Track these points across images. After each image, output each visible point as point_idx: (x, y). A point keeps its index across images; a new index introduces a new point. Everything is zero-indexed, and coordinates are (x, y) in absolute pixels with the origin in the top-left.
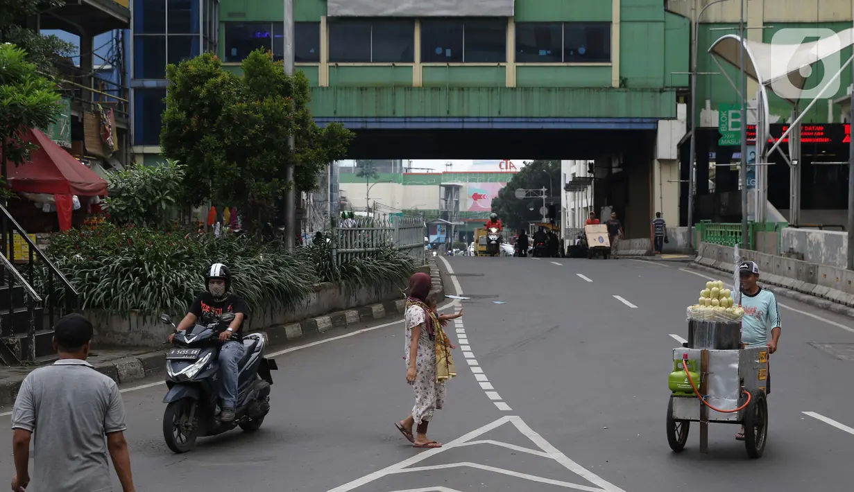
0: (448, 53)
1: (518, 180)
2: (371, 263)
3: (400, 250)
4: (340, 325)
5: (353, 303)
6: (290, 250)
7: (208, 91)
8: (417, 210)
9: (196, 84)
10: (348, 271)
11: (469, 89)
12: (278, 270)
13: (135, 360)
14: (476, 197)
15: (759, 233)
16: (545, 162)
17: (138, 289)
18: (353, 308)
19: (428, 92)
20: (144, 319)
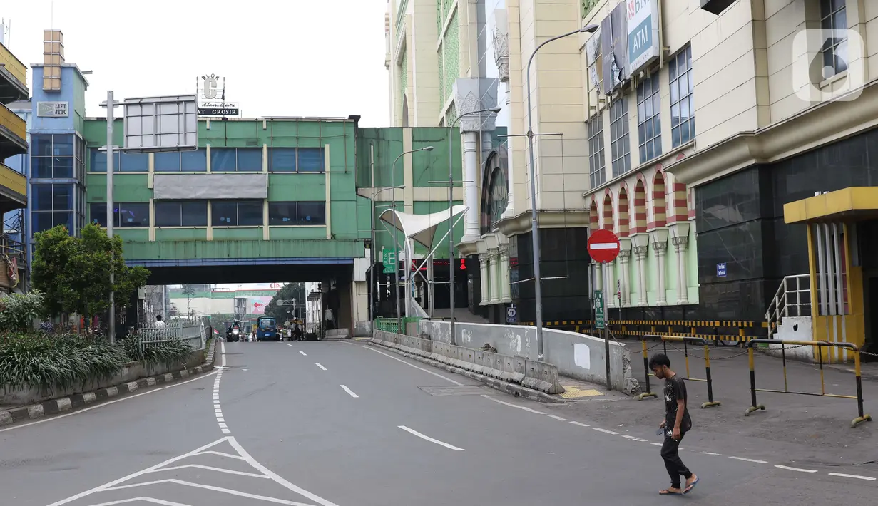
0: (228, 220)
1: (280, 295)
2: (163, 349)
3: (183, 340)
4: (143, 386)
5: (153, 373)
6: (112, 343)
7: (60, 248)
8: (219, 314)
9: (52, 245)
10: (149, 355)
11: (241, 241)
12: (101, 355)
13: (6, 412)
14: (257, 305)
15: (408, 323)
16: (296, 283)
17: (11, 369)
18: (152, 376)
19: (216, 244)
20: (14, 388)
